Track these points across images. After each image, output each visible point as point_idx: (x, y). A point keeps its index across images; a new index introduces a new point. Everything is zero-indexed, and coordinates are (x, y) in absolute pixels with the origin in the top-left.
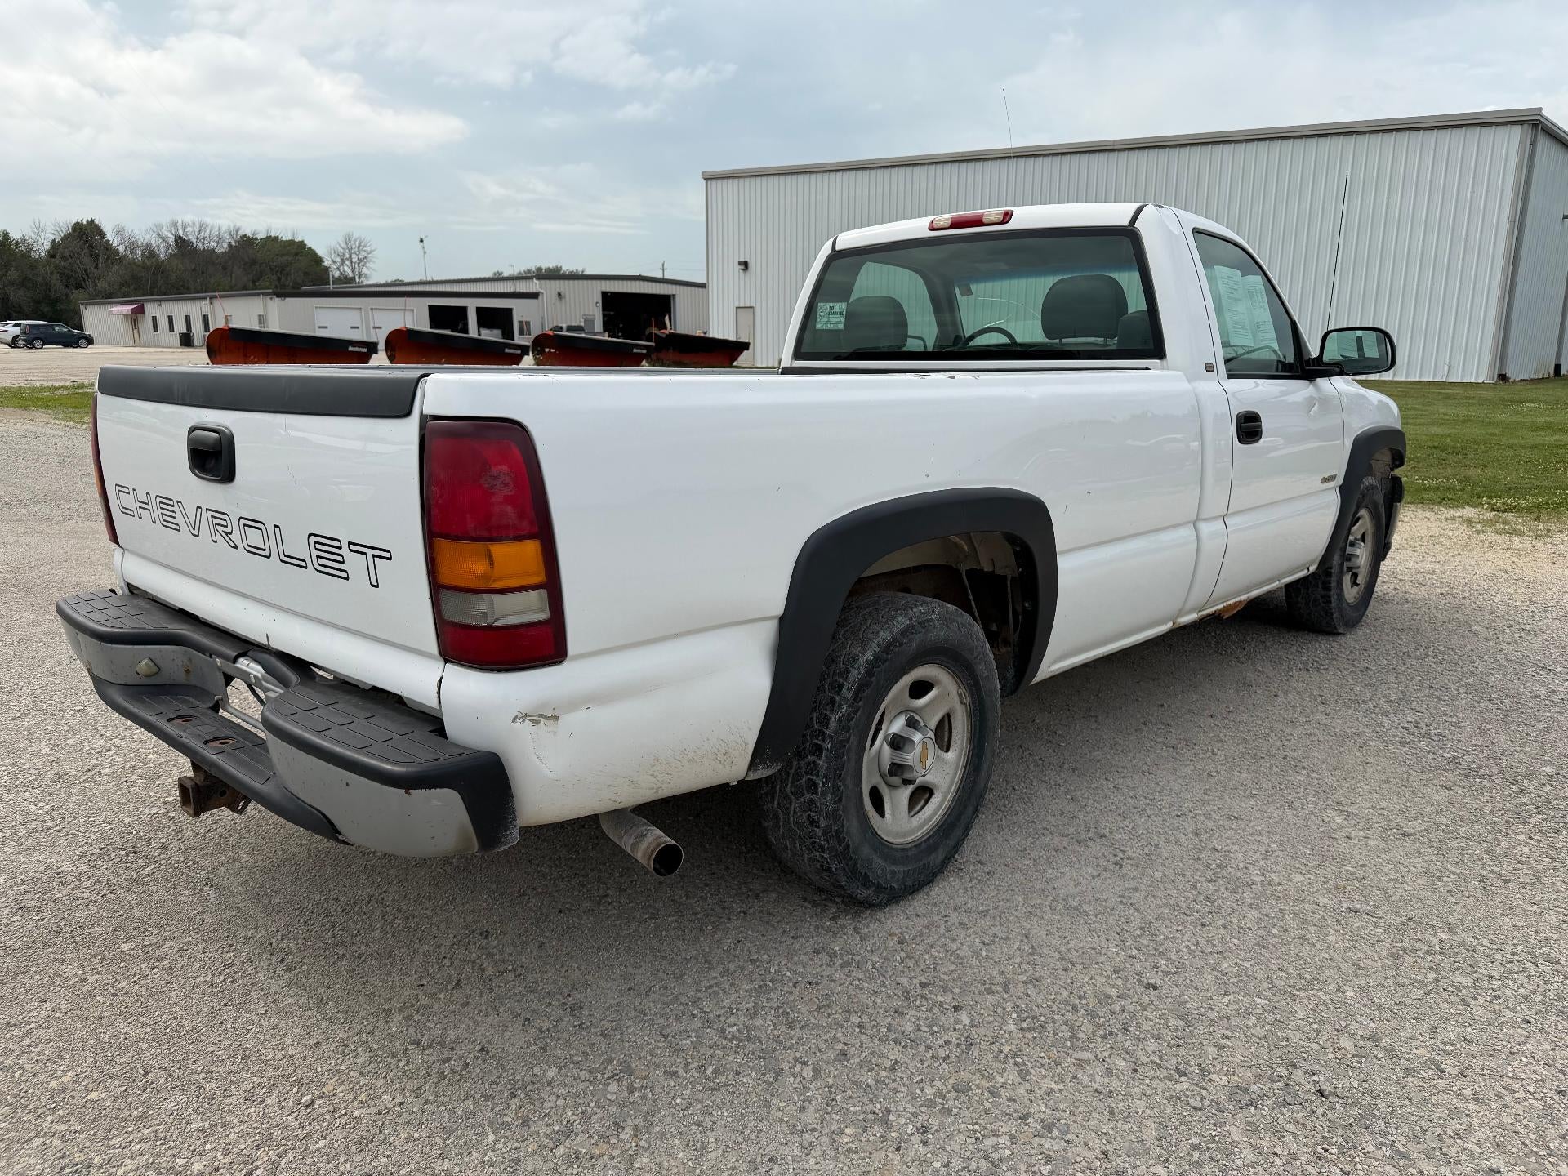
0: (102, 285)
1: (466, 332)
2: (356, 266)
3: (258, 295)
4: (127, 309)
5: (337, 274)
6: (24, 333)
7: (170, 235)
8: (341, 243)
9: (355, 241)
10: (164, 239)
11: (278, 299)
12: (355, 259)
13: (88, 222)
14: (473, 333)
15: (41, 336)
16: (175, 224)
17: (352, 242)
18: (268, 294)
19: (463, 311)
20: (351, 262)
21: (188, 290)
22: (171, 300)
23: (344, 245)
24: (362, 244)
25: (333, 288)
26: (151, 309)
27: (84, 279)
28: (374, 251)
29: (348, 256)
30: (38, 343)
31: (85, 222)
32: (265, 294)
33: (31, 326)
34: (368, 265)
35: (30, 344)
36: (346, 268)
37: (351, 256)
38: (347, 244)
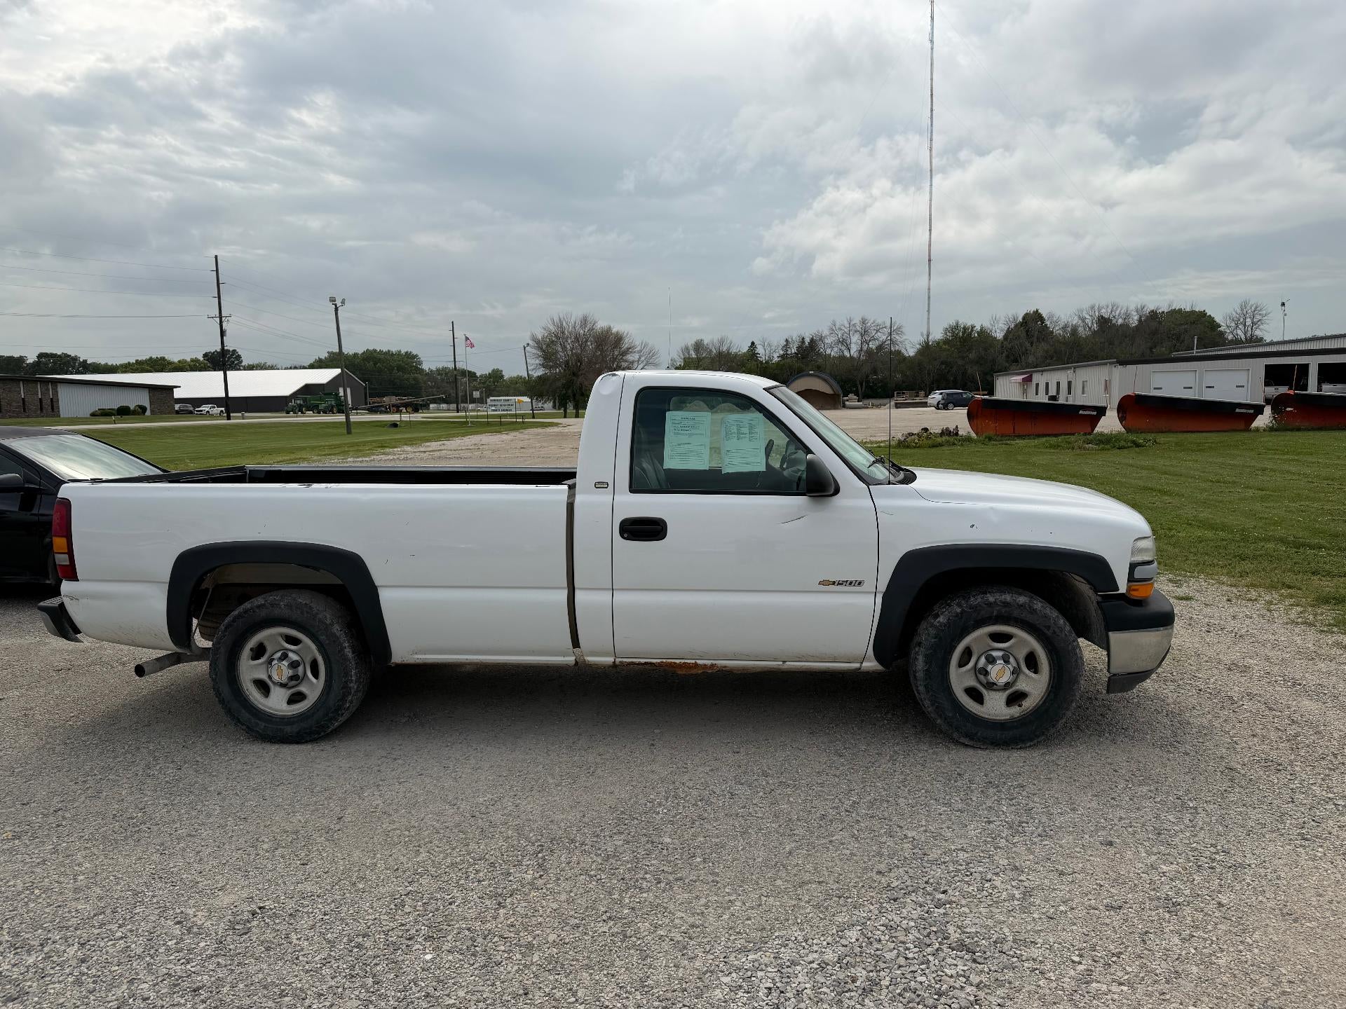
0: (1031, 359)
1: (1305, 387)
2: (1249, 329)
3: (1106, 364)
4: (1020, 378)
5: (1230, 337)
6: (943, 399)
7: (1088, 317)
8: (1236, 309)
9: (1252, 305)
10: (1083, 320)
11: (1119, 367)
12: (1249, 322)
13: (1034, 312)
14: (1312, 389)
15: (954, 401)
16: (1092, 308)
17: (1248, 308)
18: (1112, 363)
19: (1304, 369)
20: (1245, 325)
21: (1096, 358)
22: (1058, 369)
23: (1239, 311)
24: (1259, 309)
25: (1197, 352)
26: (1037, 378)
27: (1020, 356)
28: (1269, 313)
29: (1242, 320)
30: (951, 406)
31: (1032, 312)
32: (1111, 363)
33: (948, 394)
34: (1261, 327)
35: (945, 407)
36: (1239, 332)
37: (1245, 319)
38: (1242, 310)
